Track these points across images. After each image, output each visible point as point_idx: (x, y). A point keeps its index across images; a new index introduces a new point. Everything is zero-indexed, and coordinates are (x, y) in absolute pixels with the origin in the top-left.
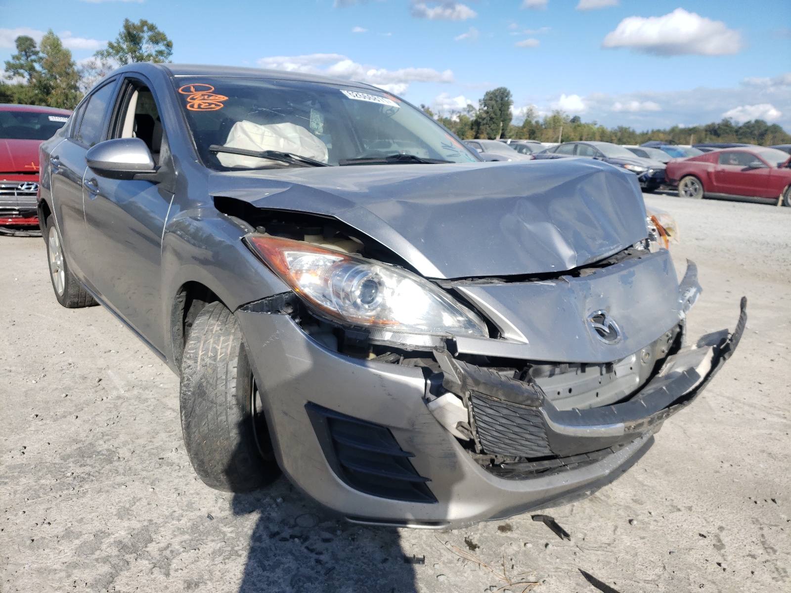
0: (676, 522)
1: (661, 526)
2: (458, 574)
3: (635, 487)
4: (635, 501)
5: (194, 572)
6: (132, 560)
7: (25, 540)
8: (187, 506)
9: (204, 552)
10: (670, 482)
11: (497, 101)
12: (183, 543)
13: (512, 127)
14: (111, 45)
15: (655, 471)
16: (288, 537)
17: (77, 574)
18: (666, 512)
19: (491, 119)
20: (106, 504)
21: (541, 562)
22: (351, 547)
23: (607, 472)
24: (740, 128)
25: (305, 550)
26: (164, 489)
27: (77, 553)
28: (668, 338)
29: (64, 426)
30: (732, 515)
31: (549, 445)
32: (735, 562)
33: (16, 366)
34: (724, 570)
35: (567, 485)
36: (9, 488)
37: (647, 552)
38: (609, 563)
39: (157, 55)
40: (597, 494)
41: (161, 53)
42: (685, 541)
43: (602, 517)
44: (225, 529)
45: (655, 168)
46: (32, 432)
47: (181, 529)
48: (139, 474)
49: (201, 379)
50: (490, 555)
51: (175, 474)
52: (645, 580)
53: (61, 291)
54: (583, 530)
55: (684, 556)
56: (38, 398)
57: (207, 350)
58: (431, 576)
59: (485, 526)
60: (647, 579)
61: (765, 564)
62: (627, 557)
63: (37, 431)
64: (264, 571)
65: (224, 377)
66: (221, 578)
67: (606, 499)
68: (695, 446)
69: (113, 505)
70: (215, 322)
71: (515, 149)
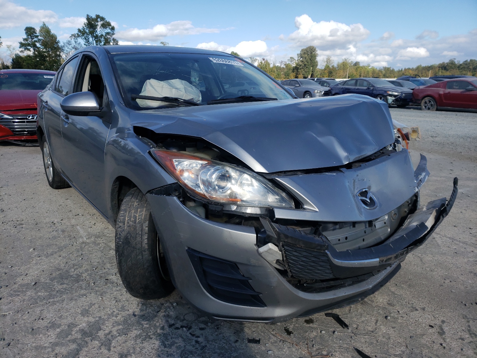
0: (415, 318)
1: (405, 320)
2: (280, 350)
3: (389, 295)
4: (389, 304)
5: (125, 348)
6: (89, 341)
7: (29, 329)
8: (121, 308)
9: (131, 336)
10: (411, 292)
11: (308, 55)
12: (119, 331)
13: (318, 70)
14: (79, 30)
15: (402, 285)
16: (180, 327)
17: (58, 349)
18: (409, 311)
19: (305, 65)
20: (75, 307)
21: (330, 343)
22: (217, 333)
23: (371, 286)
24: (461, 65)
25: (190, 335)
26: (108, 298)
27: (58, 337)
28: (408, 203)
29: (52, 260)
30: (450, 313)
31: (332, 272)
32: (451, 343)
33: (26, 224)
34: (444, 348)
35: (345, 295)
36: (20, 298)
37: (396, 336)
38: (372, 343)
39: (106, 35)
40: (366, 299)
41: (108, 33)
42: (420, 329)
43: (368, 315)
44: (143, 322)
45: (406, 92)
46: (34, 264)
47: (117, 322)
48: (94, 289)
49: (127, 234)
50: (300, 338)
51: (114, 289)
52: (395, 354)
53: (51, 179)
54: (356, 323)
55: (419, 339)
56: (38, 244)
57: (130, 217)
58: (264, 351)
59: (297, 320)
60: (396, 353)
61: (470, 344)
62: (384, 340)
63: (36, 264)
64: (165, 348)
65: (140, 233)
66: (140, 352)
67: (371, 303)
68: (428, 269)
69: (79, 308)
70: (135, 200)
71: (320, 84)
